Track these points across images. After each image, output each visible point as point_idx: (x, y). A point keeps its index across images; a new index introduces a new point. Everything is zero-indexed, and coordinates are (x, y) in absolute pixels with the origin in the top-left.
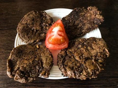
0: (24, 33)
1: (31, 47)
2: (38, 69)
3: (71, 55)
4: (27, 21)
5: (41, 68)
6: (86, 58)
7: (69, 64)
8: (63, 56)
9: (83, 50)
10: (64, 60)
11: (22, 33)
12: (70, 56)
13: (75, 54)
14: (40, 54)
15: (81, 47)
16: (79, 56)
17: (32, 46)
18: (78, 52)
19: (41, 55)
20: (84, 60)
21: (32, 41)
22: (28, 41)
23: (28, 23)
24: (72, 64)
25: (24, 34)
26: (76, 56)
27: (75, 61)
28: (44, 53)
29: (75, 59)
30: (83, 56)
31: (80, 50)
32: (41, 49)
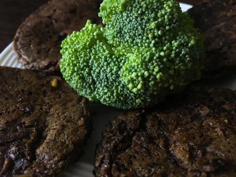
0: (32, 37)
1: (32, 78)
2: (12, 156)
3: (159, 135)
4: (55, 11)
5: (24, 156)
6: (221, 160)
7: (136, 165)
8: (126, 129)
9: (214, 128)
10: (126, 142)
11: (26, 36)
12: (155, 135)
13: (174, 134)
14: (51, 107)
15: (208, 115)
16: (191, 144)
17: (39, 78)
18: (191, 128)
19: (52, 110)
20: (208, 168)
21: (44, 63)
22: (34, 61)
23: (54, 17)
24: (150, 171)
25: (30, 41)
26: (175, 142)
27: (165, 160)
28: (65, 104)
29: (168, 152)
30: (208, 149)
31: (201, 126)
32: (64, 92)
